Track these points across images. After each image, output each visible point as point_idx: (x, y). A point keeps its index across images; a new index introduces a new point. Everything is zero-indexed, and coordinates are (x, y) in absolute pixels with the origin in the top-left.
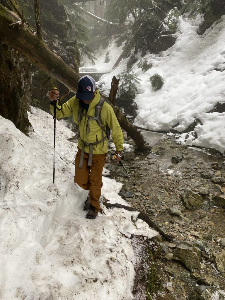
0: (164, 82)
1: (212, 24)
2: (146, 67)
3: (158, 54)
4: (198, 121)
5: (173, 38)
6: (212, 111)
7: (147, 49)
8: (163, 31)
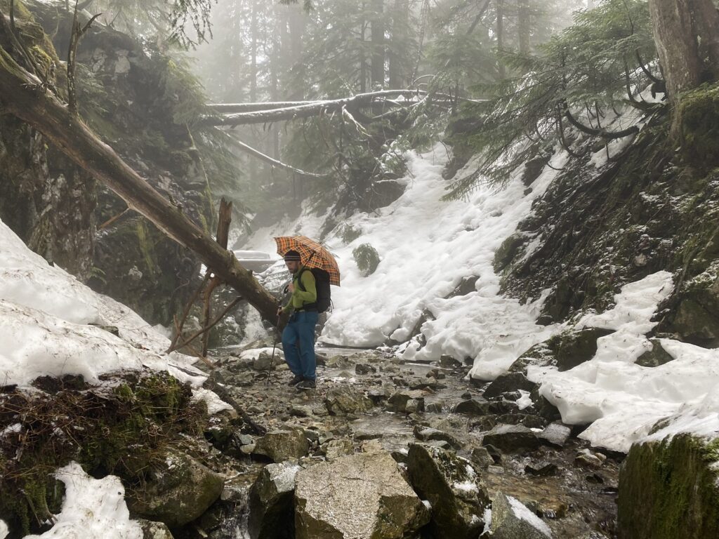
0: (380, 258)
1: (466, 162)
2: (350, 235)
3: (373, 213)
4: (429, 314)
5: (400, 186)
6: (452, 295)
7: (356, 207)
8: (381, 174)
